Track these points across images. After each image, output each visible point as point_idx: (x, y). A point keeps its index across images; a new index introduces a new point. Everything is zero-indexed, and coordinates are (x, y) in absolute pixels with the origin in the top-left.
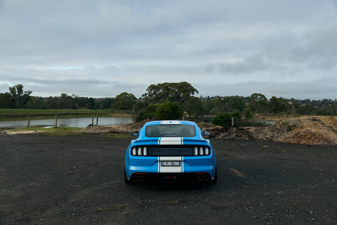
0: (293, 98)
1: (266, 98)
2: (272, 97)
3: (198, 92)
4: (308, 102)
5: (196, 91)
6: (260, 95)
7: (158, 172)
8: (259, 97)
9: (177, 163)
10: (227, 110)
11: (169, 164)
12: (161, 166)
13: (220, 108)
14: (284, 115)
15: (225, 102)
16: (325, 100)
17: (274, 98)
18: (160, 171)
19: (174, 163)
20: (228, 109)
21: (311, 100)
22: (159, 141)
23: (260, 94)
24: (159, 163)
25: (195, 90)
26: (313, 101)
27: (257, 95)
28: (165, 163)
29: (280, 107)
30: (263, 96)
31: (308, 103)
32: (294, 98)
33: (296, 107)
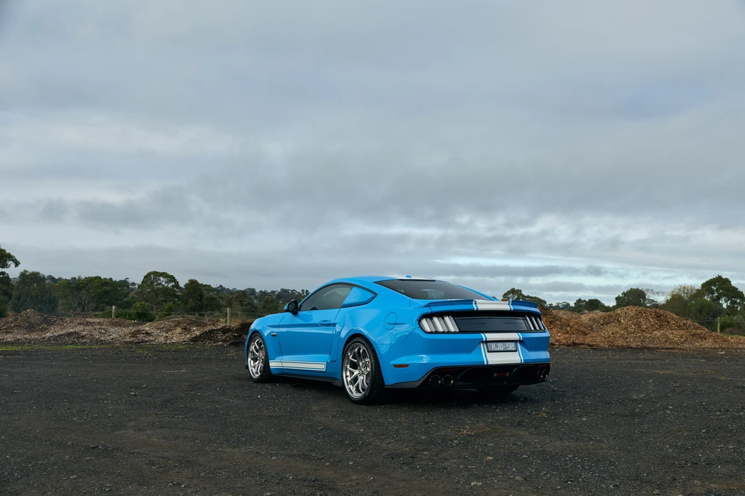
0: (221, 286)
1: (178, 282)
2: (189, 280)
3: (19, 263)
4: (251, 294)
5: (13, 260)
6: (164, 275)
7: (486, 363)
8: (162, 279)
9: (511, 346)
10: (83, 309)
11: (500, 346)
12: (489, 352)
13: (67, 304)
14: (221, 320)
15: (81, 290)
16: (283, 291)
17: (193, 284)
18: (487, 362)
19: (507, 344)
20: (87, 306)
21: (257, 291)
22: (474, 302)
23: (164, 273)
24: (482, 345)
25: (10, 257)
26: (261, 292)
27: (157, 274)
28: (493, 346)
29: (205, 302)
30: (172, 279)
31: (252, 297)
32: (224, 286)
33: (241, 302)
